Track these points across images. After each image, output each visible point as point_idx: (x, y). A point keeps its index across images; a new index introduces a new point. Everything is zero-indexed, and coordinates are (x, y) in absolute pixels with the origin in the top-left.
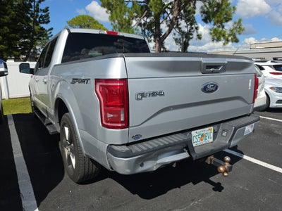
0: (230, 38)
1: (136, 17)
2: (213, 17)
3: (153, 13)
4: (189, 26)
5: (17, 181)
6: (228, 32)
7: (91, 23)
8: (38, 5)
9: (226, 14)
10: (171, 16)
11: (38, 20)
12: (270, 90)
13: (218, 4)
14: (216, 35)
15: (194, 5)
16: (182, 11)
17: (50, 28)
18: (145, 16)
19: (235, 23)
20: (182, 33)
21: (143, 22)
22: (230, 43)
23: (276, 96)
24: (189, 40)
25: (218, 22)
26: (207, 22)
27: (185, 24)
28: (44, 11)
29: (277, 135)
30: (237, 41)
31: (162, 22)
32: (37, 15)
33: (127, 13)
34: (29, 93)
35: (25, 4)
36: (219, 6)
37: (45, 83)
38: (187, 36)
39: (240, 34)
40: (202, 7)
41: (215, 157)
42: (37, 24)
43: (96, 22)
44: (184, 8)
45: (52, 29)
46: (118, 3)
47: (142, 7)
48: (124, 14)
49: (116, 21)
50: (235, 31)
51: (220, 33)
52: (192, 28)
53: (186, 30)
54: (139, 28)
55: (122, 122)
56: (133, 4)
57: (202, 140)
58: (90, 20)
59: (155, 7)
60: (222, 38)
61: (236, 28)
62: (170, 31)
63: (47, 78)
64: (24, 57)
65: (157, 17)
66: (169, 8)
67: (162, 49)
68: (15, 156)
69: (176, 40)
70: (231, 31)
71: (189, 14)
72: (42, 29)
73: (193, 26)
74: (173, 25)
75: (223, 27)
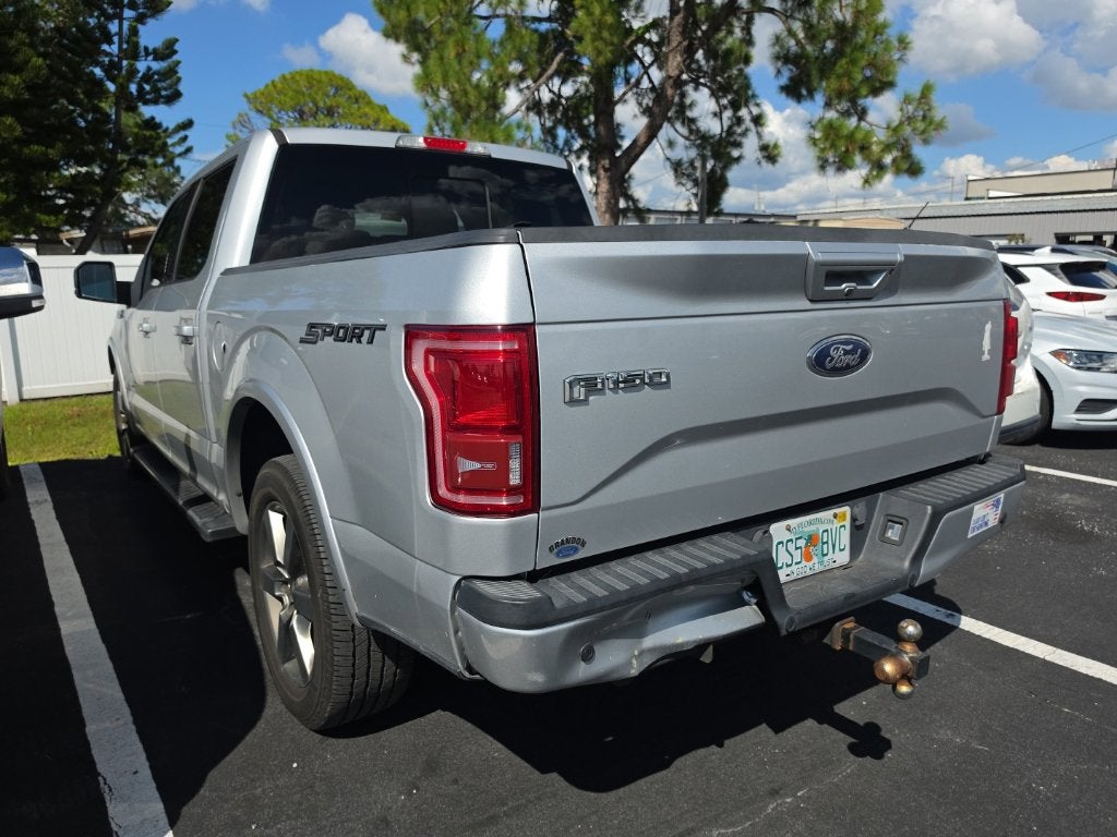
0: (888, 159)
1: (521, 77)
2: (823, 74)
3: (586, 62)
4: (728, 114)
6: (880, 136)
7: (342, 100)
8: (134, 32)
9: (871, 65)
11: (133, 88)
12: (1051, 361)
13: (840, 26)
14: (833, 146)
15: (747, 29)
16: (700, 55)
17: (181, 119)
18: (557, 73)
19: (907, 100)
20: (701, 139)
21: (546, 96)
22: (888, 178)
23: (1076, 386)
24: (726, 167)
25: (840, 95)
26: (798, 98)
28: (158, 55)
29: (1087, 537)
30: (914, 170)
31: (622, 99)
32: (133, 72)
33: (485, 64)
35: (83, 28)
36: (844, 33)
37: (187, 340)
38: (721, 150)
39: (926, 142)
40: (778, 39)
42: (128, 103)
43: (360, 98)
44: (708, 43)
45: (188, 124)
46: (452, 23)
47: (543, 38)
48: (474, 66)
49: (444, 94)
50: (907, 130)
51: (851, 137)
52: (739, 121)
54: (534, 120)
56: (510, 28)
58: (337, 89)
59: (597, 37)
60: (858, 158)
61: (910, 119)
62: (652, 133)
63: (195, 320)
64: (78, 234)
65: (603, 80)
66: (649, 43)
67: (622, 204)
68: (66, 628)
69: (677, 166)
70: (895, 130)
71: (726, 66)
72: (151, 124)
73: (743, 112)
74: (664, 108)
75: (862, 114)
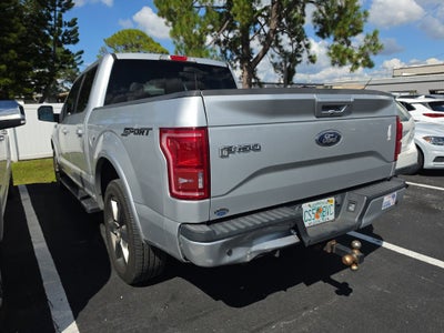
0: (360, 61)
1: (212, 31)
2: (333, 27)
3: (238, 24)
4: (295, 44)
5: (42, 282)
6: (357, 52)
7: (142, 41)
8: (60, 16)
9: (353, 23)
10: (267, 29)
11: (60, 38)
12: (423, 141)
13: (340, 8)
14: (337, 56)
15: (303, 10)
16: (284, 20)
17: (79, 50)
18: (227, 29)
19: (368, 37)
20: (284, 54)
21: (222, 38)
22: (360, 68)
23: (433, 151)
24: (295, 65)
25: (340, 36)
26: (324, 37)
27: (289, 41)
28: (70, 25)
30: (370, 65)
31: (253, 38)
32: (60, 32)
33: (198, 26)
34: (52, 152)
35: (40, 15)
36: (341, 11)
37: (80, 135)
38: (293, 58)
39: (375, 54)
40: (315, 13)
41: (337, 242)
42: (59, 44)
43: (149, 40)
44: (287, 15)
45: (82, 52)
46: (185, 10)
47: (221, 14)
48: (193, 27)
49: (181, 38)
50: (367, 49)
51: (344, 52)
52: (300, 46)
53: (289, 49)
54: (218, 48)
55: (200, 190)
56: (207, 11)
57: (318, 217)
58: (140, 37)
59: (242, 14)
60: (348, 61)
61: (368, 45)
62: (265, 52)
63: (83, 127)
64: (40, 95)
65: (245, 31)
66: (263, 16)
67: (253, 81)
68: (35, 246)
69: (275, 65)
70: (362, 49)
71: (295, 25)
72: (67, 52)
73: (302, 43)
74: (269, 42)
75: (349, 44)
